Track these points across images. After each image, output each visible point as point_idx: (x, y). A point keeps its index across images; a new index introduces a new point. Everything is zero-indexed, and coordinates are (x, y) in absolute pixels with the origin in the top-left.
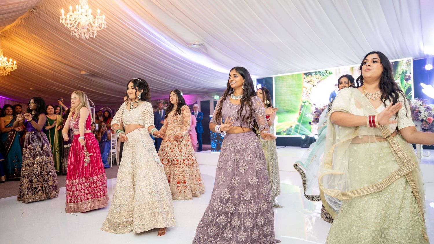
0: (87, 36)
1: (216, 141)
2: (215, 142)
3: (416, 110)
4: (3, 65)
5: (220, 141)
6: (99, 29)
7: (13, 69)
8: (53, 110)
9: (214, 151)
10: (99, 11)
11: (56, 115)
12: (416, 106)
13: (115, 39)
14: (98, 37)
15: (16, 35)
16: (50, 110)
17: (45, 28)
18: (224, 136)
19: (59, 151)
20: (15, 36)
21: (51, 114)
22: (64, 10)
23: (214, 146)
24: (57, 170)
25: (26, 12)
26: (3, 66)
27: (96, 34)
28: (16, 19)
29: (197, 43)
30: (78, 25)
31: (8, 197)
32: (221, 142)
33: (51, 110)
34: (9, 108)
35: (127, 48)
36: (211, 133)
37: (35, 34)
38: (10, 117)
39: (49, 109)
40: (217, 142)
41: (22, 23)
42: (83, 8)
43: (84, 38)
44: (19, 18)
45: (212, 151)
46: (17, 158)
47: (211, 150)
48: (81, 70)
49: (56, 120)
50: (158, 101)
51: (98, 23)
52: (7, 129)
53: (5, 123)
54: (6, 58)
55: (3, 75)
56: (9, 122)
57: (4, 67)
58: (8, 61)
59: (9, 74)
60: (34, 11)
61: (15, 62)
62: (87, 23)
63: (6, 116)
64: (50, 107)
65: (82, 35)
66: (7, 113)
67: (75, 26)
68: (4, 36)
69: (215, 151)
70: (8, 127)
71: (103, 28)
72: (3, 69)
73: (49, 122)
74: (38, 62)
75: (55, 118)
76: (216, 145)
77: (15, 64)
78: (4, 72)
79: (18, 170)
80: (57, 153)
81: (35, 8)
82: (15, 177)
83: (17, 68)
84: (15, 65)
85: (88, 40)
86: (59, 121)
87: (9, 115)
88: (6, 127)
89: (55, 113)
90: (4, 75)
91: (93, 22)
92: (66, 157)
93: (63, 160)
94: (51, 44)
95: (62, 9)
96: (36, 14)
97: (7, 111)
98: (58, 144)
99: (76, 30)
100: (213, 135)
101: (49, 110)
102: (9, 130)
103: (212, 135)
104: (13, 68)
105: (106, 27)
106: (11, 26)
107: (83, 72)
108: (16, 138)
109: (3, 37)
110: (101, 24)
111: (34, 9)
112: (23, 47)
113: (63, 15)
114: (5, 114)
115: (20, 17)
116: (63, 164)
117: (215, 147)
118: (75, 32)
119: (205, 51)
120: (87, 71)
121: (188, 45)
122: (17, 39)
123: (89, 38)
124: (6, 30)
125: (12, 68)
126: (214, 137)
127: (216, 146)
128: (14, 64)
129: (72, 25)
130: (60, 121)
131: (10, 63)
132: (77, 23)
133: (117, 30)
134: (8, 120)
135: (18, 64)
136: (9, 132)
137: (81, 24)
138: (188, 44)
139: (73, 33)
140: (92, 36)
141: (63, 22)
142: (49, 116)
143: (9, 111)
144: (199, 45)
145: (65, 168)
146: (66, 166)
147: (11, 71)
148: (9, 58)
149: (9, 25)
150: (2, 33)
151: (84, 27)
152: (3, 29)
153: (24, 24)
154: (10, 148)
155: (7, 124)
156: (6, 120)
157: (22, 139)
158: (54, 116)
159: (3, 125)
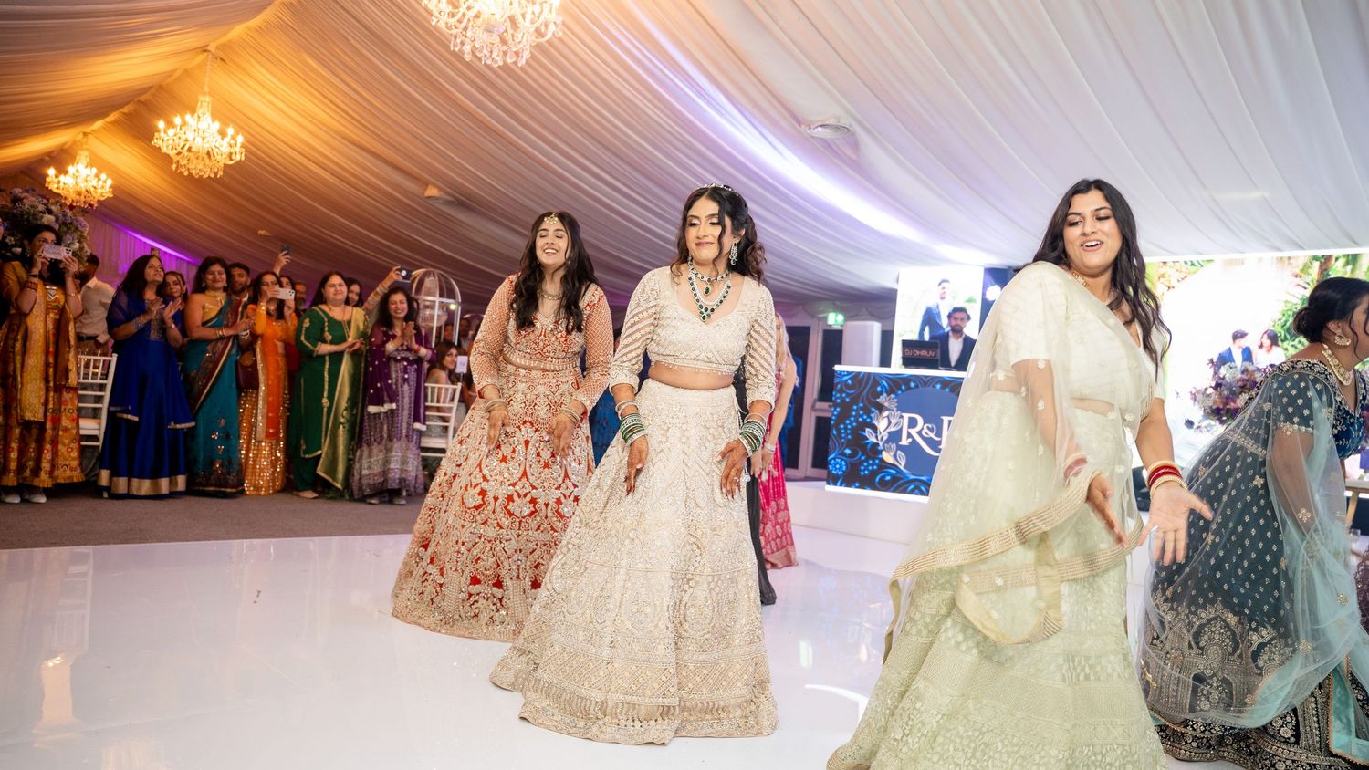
1: (848, 451)
2: (843, 454)
4: (208, 142)
5: (860, 454)
6: (536, 39)
7: (231, 160)
8: (344, 289)
9: (835, 484)
11: (349, 308)
13: (562, 88)
15: (257, 56)
16: (336, 291)
17: (351, 39)
18: (877, 437)
19: (348, 421)
20: (253, 61)
21: (337, 303)
23: (838, 466)
24: (337, 482)
26: (207, 146)
27: (526, 55)
28: (270, 4)
29: (832, 121)
32: (863, 458)
33: (338, 288)
34: (217, 268)
36: (832, 423)
37: (311, 54)
38: (219, 299)
39: (334, 286)
40: (850, 456)
41: (281, 19)
45: (828, 484)
46: (224, 427)
47: (825, 483)
48: (426, 184)
49: (349, 322)
52: (209, 333)
53: (203, 313)
54: (217, 125)
55: (203, 173)
56: (214, 313)
57: (208, 152)
58: (223, 134)
59: (220, 173)
61: (240, 139)
62: (503, 15)
63: (207, 292)
64: (336, 280)
66: (209, 282)
68: (222, 59)
69: (841, 485)
70: (210, 327)
71: (549, 36)
72: (206, 157)
73: (328, 326)
74: (303, 146)
75: (346, 318)
76: (847, 465)
77: (239, 145)
78: (205, 165)
79: (221, 465)
80: (341, 426)
82: (211, 486)
83: (243, 158)
84: (238, 149)
86: (358, 327)
87: (216, 289)
88: (204, 324)
89: (347, 302)
90: (204, 177)
92: (369, 445)
93: (358, 453)
94: (354, 90)
97: (210, 277)
98: (348, 399)
100: (839, 431)
101: (332, 290)
102: (214, 337)
103: (835, 432)
104: (233, 157)
105: (560, 34)
106: (249, 28)
107: (432, 191)
108: (228, 365)
109: (219, 61)
112: (270, 97)
114: (204, 285)
116: (357, 466)
117: (840, 473)
119: (850, 153)
120: (445, 187)
121: (797, 126)
122: (260, 72)
123: (500, 65)
124: (230, 41)
125: (231, 154)
126: (841, 438)
127: (844, 468)
128: (236, 145)
129: (458, 16)
130: (361, 327)
131: (227, 139)
132: (472, 14)
133: (573, 58)
134: (212, 307)
135: (247, 144)
137: (486, 15)
138: (800, 123)
139: (456, 45)
140: (511, 60)
141: (431, 5)
142: (330, 309)
143: (215, 278)
144: (837, 128)
145: (360, 478)
146: (365, 472)
147: (225, 165)
148: (225, 124)
149: (243, 21)
150: (217, 48)
151: (494, 27)
152: (225, 35)
153: (285, 23)
154: (206, 391)
155: (208, 318)
156: (207, 305)
157: (245, 368)
158: (344, 311)
159: (196, 316)
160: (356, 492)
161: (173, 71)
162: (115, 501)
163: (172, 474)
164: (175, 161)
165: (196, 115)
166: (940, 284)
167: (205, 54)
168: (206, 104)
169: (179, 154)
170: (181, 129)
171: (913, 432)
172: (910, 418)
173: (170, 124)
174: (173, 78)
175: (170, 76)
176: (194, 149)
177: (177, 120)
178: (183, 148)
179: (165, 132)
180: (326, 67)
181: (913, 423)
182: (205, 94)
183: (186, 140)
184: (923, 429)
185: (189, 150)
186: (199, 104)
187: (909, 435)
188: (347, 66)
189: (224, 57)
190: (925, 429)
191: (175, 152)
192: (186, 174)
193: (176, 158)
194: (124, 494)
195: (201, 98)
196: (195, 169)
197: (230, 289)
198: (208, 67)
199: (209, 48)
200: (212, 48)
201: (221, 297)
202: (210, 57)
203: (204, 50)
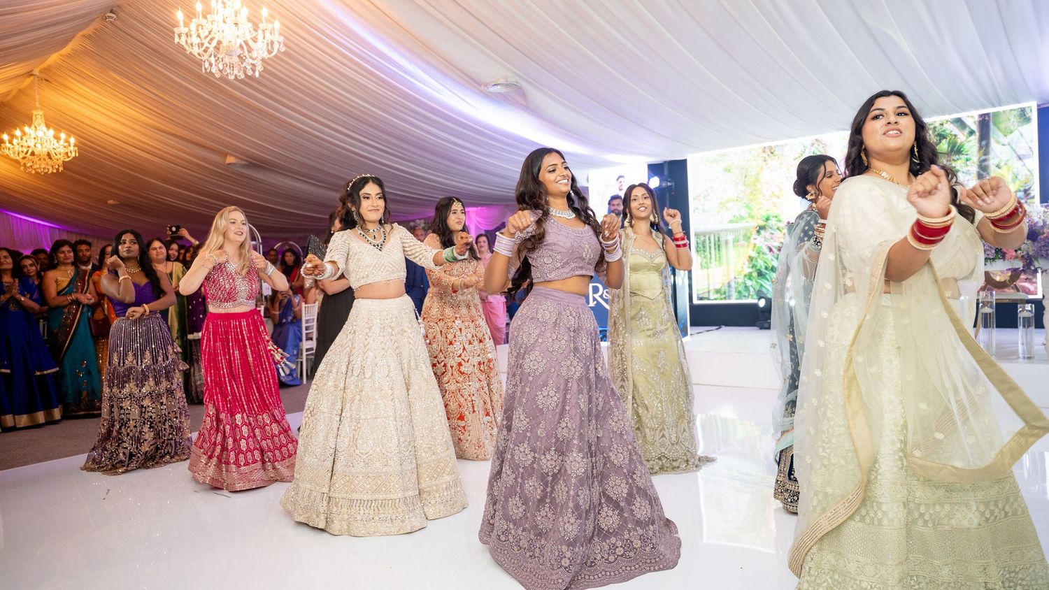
0: (239, 72)
3: (1044, 233)
4: (45, 147)
6: (266, 55)
7: (69, 157)
8: (164, 250)
10: (265, 12)
11: (170, 263)
12: (1044, 222)
13: (304, 77)
14: (266, 75)
15: (73, 75)
16: (158, 252)
17: (140, 57)
20: (70, 79)
21: (160, 262)
22: (182, 11)
25: (93, 20)
26: (45, 150)
27: (259, 68)
28: (73, 37)
29: (502, 81)
30: (217, 48)
31: (73, 455)
33: (159, 250)
34: (65, 248)
35: (333, 99)
37: (115, 71)
38: (68, 272)
39: (155, 249)
41: (84, 47)
42: (227, 5)
43: (232, 77)
44: (78, 35)
46: (86, 367)
48: (225, 155)
49: (172, 274)
50: (412, 224)
51: (265, 41)
52: (63, 300)
53: (57, 285)
54: (51, 132)
55: (47, 171)
56: (65, 284)
57: (48, 153)
58: (57, 138)
59: (61, 169)
60: (112, 17)
61: (72, 140)
62: (239, 41)
63: (58, 268)
64: (157, 244)
65: (229, 71)
66: (61, 260)
67: (211, 49)
68: (46, 80)
70: (63, 295)
71: (275, 52)
72: (47, 158)
74: (126, 138)
75: (169, 272)
77: (72, 145)
78: (47, 164)
79: (87, 395)
81: (114, 9)
82: (82, 411)
83: (77, 155)
84: (72, 148)
85: (242, 81)
86: (178, 276)
87: (66, 264)
88: (59, 293)
89: (168, 258)
90: (49, 173)
91: (252, 38)
94: (151, 92)
95: (178, 9)
96: (117, 23)
97: (62, 256)
99: (213, 60)
101: (155, 252)
102: (66, 303)
104: (69, 154)
105: (283, 49)
106: (61, 56)
107: (230, 160)
108: (82, 323)
109: (44, 81)
110: (272, 43)
111: (112, 11)
112: (91, 104)
113: (182, 24)
114: (56, 262)
115: (81, 33)
118: (211, 65)
119: (524, 103)
120: (238, 155)
121: (478, 86)
122: (76, 85)
123: (243, 77)
124: (49, 66)
125: (67, 153)
128: (70, 145)
129: (204, 48)
130: (181, 276)
131: (62, 142)
132: (214, 43)
133: (308, 56)
134: (63, 279)
135: (79, 144)
136: (66, 306)
137: (225, 43)
139: (206, 67)
140: (250, 73)
141: (183, 42)
142: (155, 266)
143: (65, 256)
144: (507, 85)
147: (63, 161)
148: (58, 130)
149: (56, 52)
150: (41, 72)
151: (232, 51)
152: (43, 62)
153: (89, 49)
154: (68, 342)
155: (61, 288)
156: (59, 278)
157: (96, 322)
158: (166, 265)
159: (52, 290)
160: (195, 398)
161: (9, 92)
162: (7, 434)
163: (48, 408)
164: (22, 164)
165: (33, 126)
166: (618, 179)
167: (32, 78)
168: (40, 117)
169: (24, 158)
170: (22, 139)
171: (597, 296)
172: (593, 286)
173: (12, 136)
174: (10, 96)
175: (8, 95)
176: (36, 153)
177: (18, 133)
178: (27, 153)
179: (11, 142)
180: (129, 80)
181: (596, 290)
182: (37, 109)
183: (28, 147)
184: (603, 293)
185: (33, 154)
186: (34, 117)
187: (594, 299)
188: (145, 78)
189: (48, 77)
190: (605, 293)
191: (21, 156)
192: (33, 172)
193: (22, 162)
194: (12, 427)
195: (35, 112)
196: (40, 168)
197: (78, 261)
198: (36, 85)
199: (34, 73)
200: (36, 72)
201: (70, 271)
202: (36, 79)
203: (30, 74)
